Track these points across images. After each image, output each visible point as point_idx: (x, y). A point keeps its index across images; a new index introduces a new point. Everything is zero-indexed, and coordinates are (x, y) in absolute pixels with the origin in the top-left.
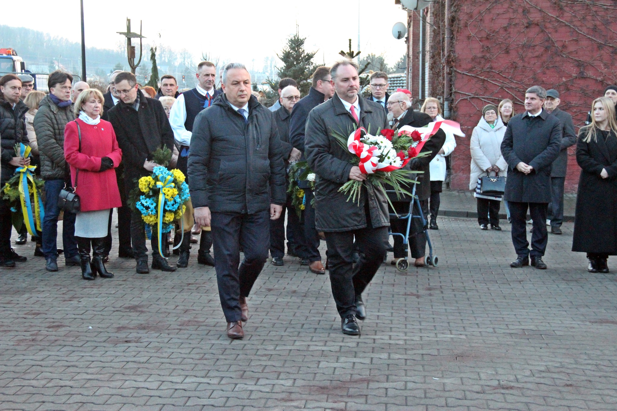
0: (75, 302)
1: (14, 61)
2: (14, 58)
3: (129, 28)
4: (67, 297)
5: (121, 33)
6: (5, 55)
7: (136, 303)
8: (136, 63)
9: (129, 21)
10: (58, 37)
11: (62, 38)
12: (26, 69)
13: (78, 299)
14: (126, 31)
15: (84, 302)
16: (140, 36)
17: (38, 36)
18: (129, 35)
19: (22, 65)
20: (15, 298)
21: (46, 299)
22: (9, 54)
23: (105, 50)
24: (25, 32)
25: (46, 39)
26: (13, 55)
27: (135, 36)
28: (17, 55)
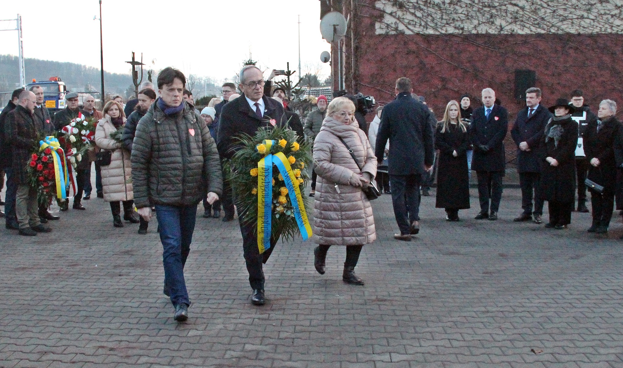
0: (87, 249)
1: (59, 85)
2: (59, 83)
3: (133, 58)
4: (83, 245)
5: (128, 62)
6: (53, 82)
7: (129, 249)
8: (138, 82)
9: (133, 53)
12: (67, 90)
13: (89, 247)
14: (132, 61)
15: (94, 248)
16: (141, 64)
18: (134, 63)
19: (65, 87)
20: (48, 247)
21: (69, 247)
22: (56, 81)
23: (123, 75)
24: (69, 66)
25: (83, 69)
26: (59, 81)
27: (138, 63)
28: (61, 81)
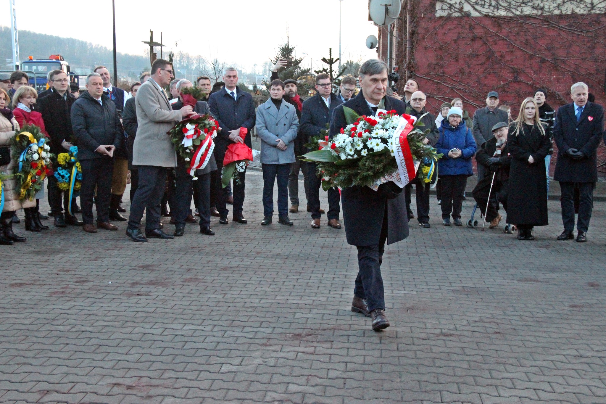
0: (98, 262)
1: (61, 65)
2: (62, 62)
3: (152, 38)
4: (93, 257)
5: (145, 42)
6: (54, 60)
7: (149, 263)
9: (152, 32)
10: (98, 45)
11: (102, 47)
12: (71, 71)
13: (101, 259)
14: (149, 41)
15: (106, 261)
16: (161, 45)
17: (83, 45)
18: (152, 44)
19: (68, 68)
20: (51, 257)
21: (77, 259)
22: (57, 59)
23: (135, 56)
24: (72, 42)
25: (89, 47)
26: (61, 60)
27: (157, 44)
28: (64, 60)
